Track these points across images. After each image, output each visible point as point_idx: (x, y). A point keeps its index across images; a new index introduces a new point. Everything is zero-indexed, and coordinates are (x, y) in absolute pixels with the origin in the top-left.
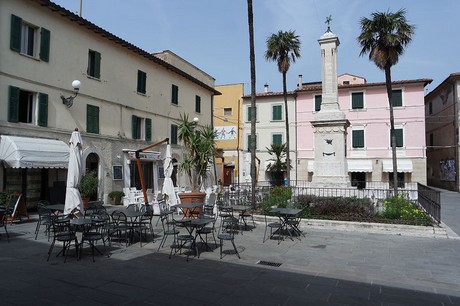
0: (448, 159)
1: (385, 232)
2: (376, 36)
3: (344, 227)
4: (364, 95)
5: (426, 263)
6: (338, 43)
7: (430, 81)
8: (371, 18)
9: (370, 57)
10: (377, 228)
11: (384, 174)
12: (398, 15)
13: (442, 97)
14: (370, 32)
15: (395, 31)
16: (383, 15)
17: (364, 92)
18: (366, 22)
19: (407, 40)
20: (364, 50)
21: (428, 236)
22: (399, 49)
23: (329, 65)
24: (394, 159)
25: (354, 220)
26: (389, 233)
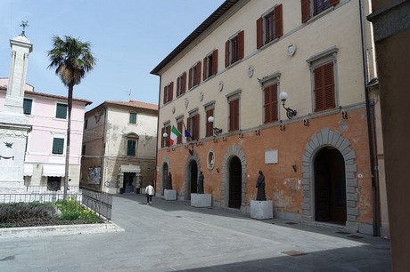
0: (95, 166)
1: (67, 233)
2: (65, 56)
3: (26, 233)
4: (33, 103)
5: (112, 254)
6: (31, 50)
7: (90, 103)
8: (64, 40)
9: (57, 72)
10: (60, 230)
11: (43, 177)
12: (85, 45)
13: (96, 117)
14: (61, 50)
15: (81, 57)
16: (74, 41)
17: (34, 99)
18: (58, 41)
19: (89, 67)
20: (52, 64)
21: (103, 231)
22: (82, 73)
23: (18, 68)
24: (67, 165)
25: (36, 225)
26: (71, 233)
